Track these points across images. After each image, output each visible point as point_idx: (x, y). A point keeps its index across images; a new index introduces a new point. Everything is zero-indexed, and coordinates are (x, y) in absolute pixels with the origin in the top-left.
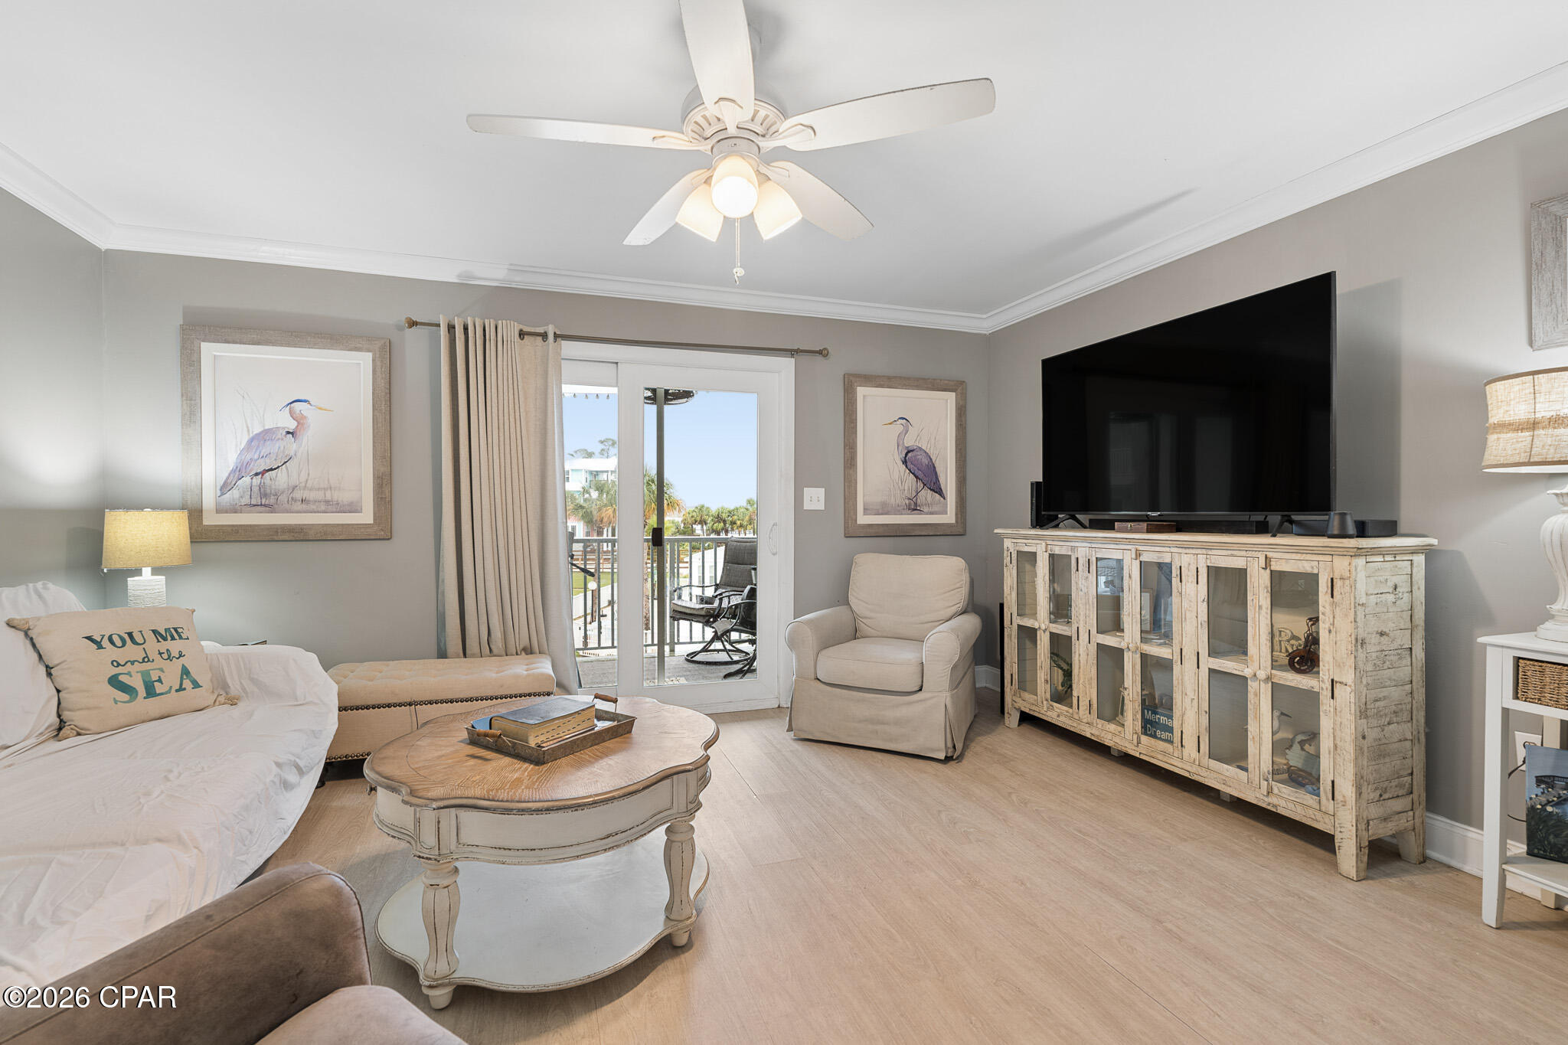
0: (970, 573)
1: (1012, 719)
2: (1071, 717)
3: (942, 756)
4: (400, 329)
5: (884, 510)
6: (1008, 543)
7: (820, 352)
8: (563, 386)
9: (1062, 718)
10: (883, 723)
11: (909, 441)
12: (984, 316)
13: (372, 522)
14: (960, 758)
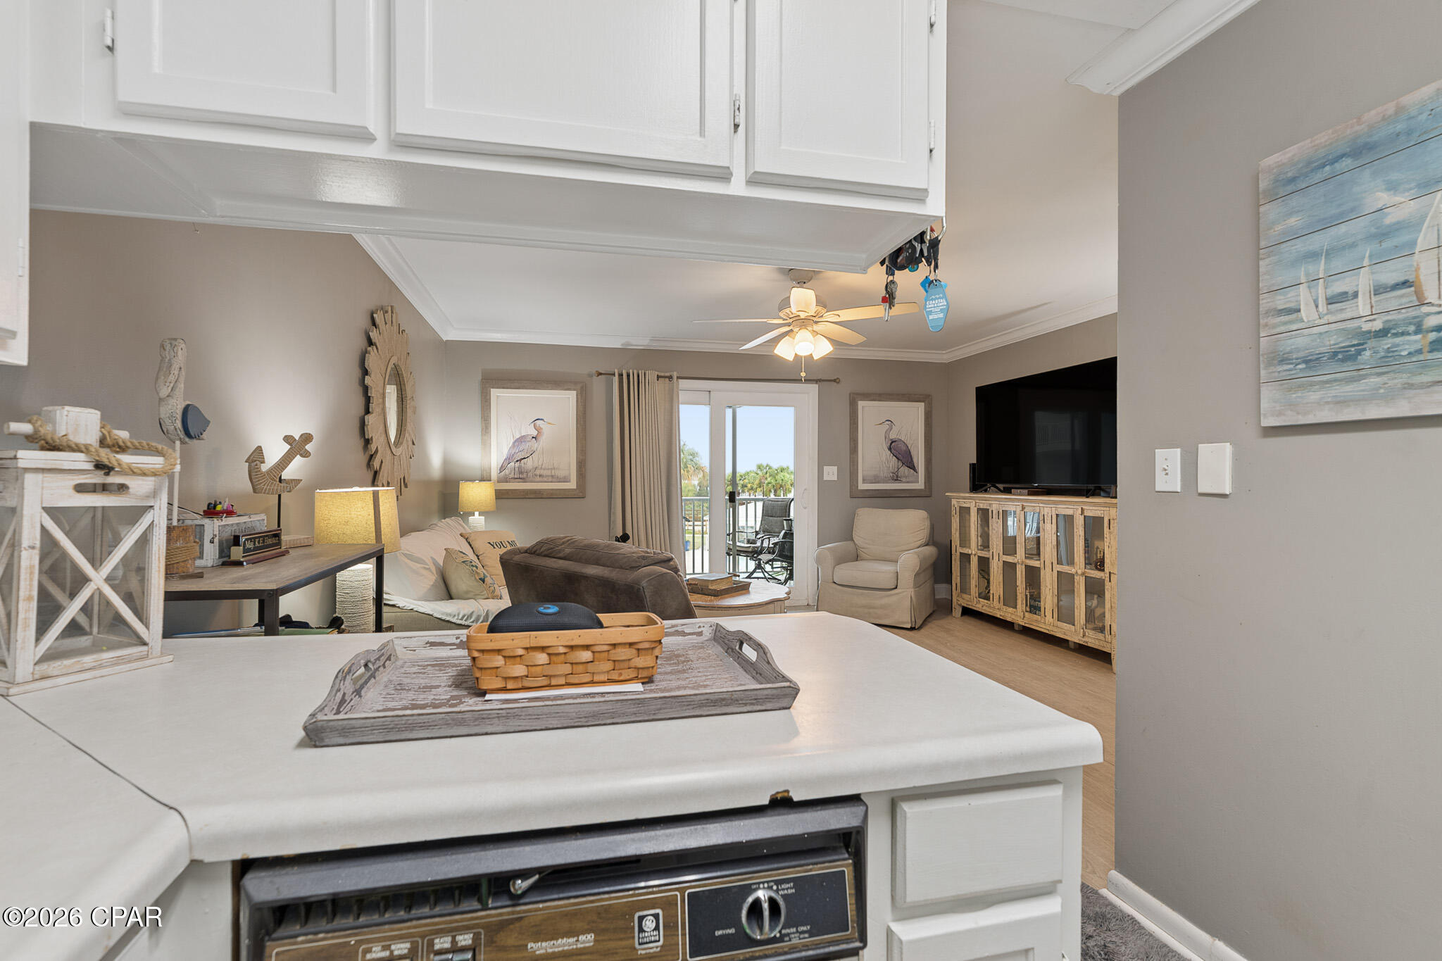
0: (931, 521)
1: (957, 612)
2: (989, 607)
3: (909, 626)
4: (590, 376)
5: (876, 480)
6: (954, 502)
7: (835, 381)
8: (681, 406)
9: (984, 608)
10: (874, 608)
11: (893, 436)
12: (944, 352)
13: (575, 488)
14: (920, 628)
